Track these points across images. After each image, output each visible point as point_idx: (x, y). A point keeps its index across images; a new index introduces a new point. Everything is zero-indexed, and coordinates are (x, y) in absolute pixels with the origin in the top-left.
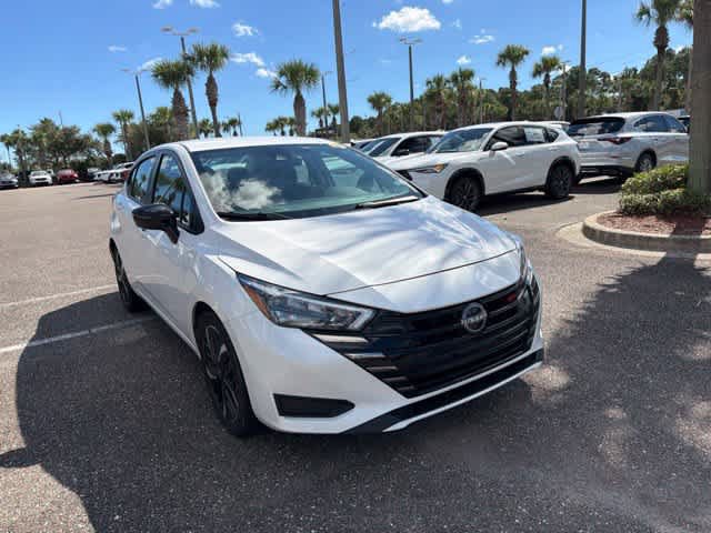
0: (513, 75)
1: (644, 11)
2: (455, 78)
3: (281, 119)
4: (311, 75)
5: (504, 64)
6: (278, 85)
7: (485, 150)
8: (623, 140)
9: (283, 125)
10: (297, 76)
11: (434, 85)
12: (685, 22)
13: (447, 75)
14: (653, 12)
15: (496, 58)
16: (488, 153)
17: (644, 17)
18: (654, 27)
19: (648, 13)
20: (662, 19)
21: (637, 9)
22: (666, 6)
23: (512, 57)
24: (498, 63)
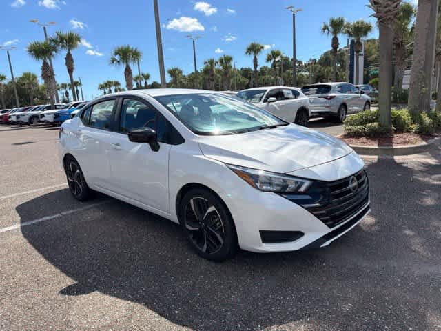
0: (255, 60)
1: (326, 28)
2: (221, 61)
3: (109, 82)
4: (136, 55)
5: (250, 54)
6: (113, 60)
7: (264, 102)
8: (332, 98)
9: (110, 86)
10: (126, 55)
11: (209, 64)
12: (347, 35)
13: (217, 59)
14: (330, 28)
15: (245, 50)
16: (266, 103)
17: (326, 30)
18: (331, 36)
19: (328, 29)
20: (335, 33)
21: (323, 26)
22: (337, 25)
23: (254, 49)
24: (246, 53)
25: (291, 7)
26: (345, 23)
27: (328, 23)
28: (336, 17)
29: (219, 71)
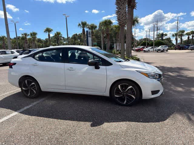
0: (49, 35)
1: (79, 25)
2: (31, 35)
5: (46, 32)
11: (24, 35)
12: (88, 29)
14: (81, 25)
15: (44, 31)
17: (80, 26)
18: (82, 29)
19: (80, 25)
20: (83, 27)
21: (78, 24)
22: (84, 25)
23: (48, 30)
24: (45, 32)
25: (65, 15)
26: (87, 24)
27: (81, 23)
28: (84, 21)
29: (30, 39)
